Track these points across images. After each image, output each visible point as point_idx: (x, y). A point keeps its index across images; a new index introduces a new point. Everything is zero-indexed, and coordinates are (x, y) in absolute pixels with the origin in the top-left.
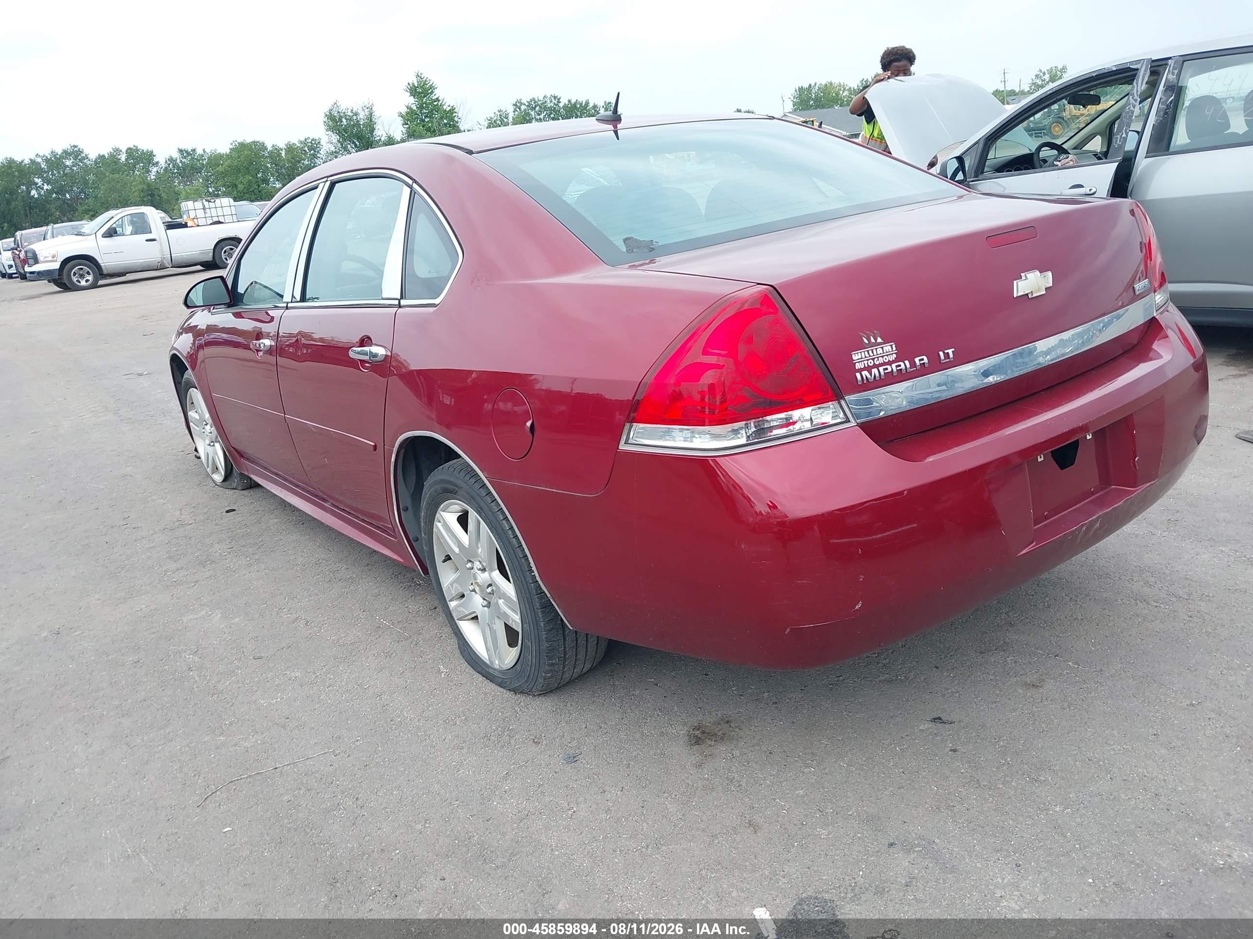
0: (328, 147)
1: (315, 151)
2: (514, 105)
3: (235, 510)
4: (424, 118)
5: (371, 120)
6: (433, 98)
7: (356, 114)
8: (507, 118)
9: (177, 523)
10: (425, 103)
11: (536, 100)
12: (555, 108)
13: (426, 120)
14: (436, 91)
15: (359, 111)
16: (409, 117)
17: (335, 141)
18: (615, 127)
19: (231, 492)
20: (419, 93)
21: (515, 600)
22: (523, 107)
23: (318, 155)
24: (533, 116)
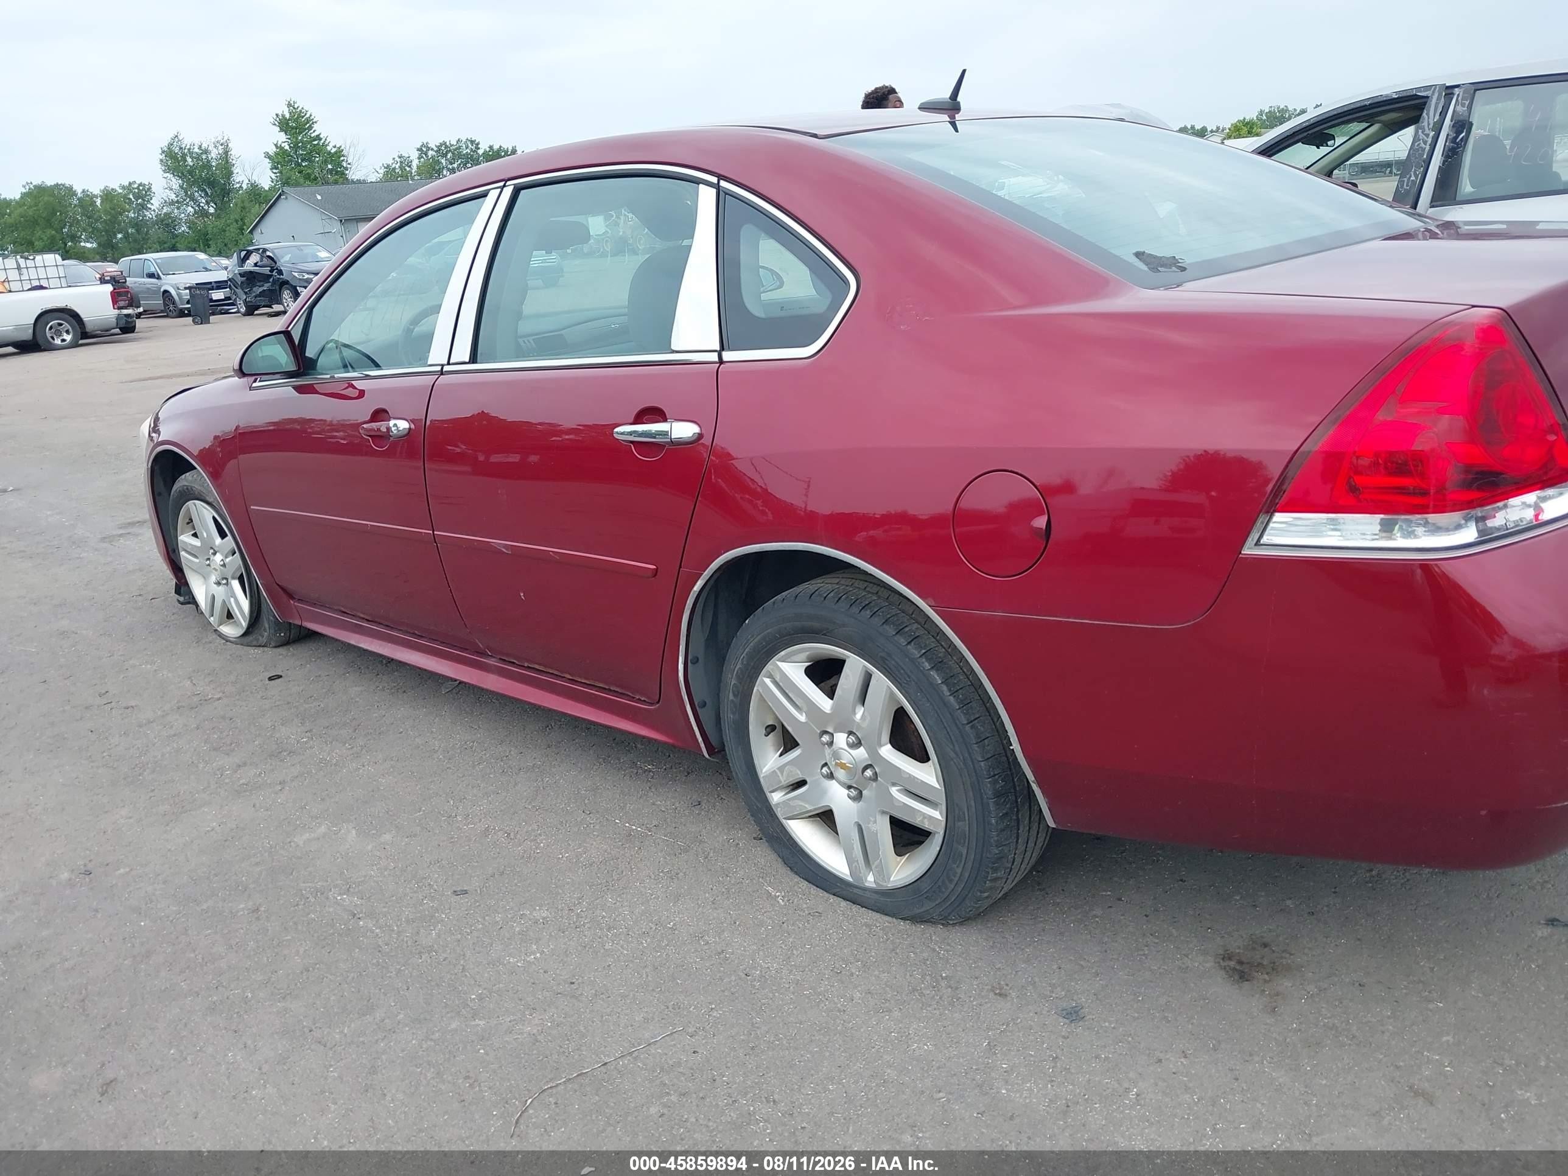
0: (165, 194)
1: (144, 200)
2: (418, 150)
3: (281, 677)
4: (300, 161)
5: (227, 162)
6: (313, 135)
7: (206, 152)
8: (410, 167)
9: (196, 699)
10: (301, 141)
11: (448, 144)
12: (472, 156)
13: (304, 164)
14: (315, 127)
15: (210, 148)
16: (279, 160)
17: (176, 186)
18: (952, 117)
19: (259, 651)
20: (293, 128)
21: (937, 786)
22: (430, 153)
23: (149, 206)
24: (444, 164)
